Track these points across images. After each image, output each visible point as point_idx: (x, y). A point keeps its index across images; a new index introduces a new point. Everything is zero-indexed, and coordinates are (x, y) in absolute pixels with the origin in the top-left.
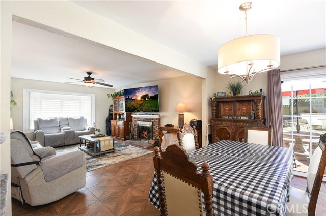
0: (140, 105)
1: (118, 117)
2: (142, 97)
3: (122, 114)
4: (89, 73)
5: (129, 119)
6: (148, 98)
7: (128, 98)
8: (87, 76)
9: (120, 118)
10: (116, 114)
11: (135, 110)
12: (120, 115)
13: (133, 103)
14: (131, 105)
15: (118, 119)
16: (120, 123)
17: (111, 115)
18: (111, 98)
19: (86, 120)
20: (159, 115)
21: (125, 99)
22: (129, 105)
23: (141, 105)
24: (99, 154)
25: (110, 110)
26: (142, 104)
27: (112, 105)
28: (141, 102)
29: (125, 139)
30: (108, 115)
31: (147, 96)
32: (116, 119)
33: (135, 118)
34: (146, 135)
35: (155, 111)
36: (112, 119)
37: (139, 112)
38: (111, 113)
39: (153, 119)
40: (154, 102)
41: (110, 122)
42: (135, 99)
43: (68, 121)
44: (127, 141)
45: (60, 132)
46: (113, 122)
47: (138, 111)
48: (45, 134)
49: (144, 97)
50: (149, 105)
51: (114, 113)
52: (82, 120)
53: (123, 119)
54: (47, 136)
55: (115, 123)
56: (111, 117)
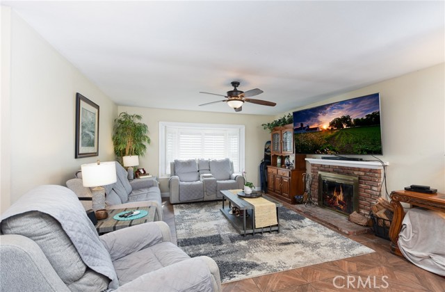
0: (327, 139)
1: (279, 161)
2: (332, 124)
3: (286, 157)
4: (235, 84)
5: (301, 165)
6: (349, 124)
7: (302, 128)
8: (232, 88)
9: (282, 163)
10: (275, 157)
11: (315, 149)
12: (283, 158)
13: (313, 136)
14: (307, 141)
15: (279, 165)
16: (284, 173)
17: (267, 157)
18: (268, 131)
19: (232, 164)
20: (381, 162)
21: (295, 130)
22: (302, 141)
23: (330, 139)
24: (251, 231)
25: (266, 150)
26: (333, 137)
27: (269, 142)
28: (330, 134)
29: (295, 202)
30: (263, 157)
31: (345, 119)
32: (275, 164)
33: (313, 165)
34: (340, 202)
35: (369, 153)
36: (269, 164)
37: (327, 153)
38: (269, 154)
39: (359, 170)
40: (366, 132)
41: (267, 168)
42: (316, 129)
43: (209, 165)
44: (299, 207)
45: (199, 180)
46: (271, 169)
47: (323, 152)
48: (181, 183)
49: (337, 124)
50: (351, 139)
51: (272, 155)
52: (226, 164)
53: (288, 165)
54: (182, 185)
55: (275, 171)
56: (268, 161)
